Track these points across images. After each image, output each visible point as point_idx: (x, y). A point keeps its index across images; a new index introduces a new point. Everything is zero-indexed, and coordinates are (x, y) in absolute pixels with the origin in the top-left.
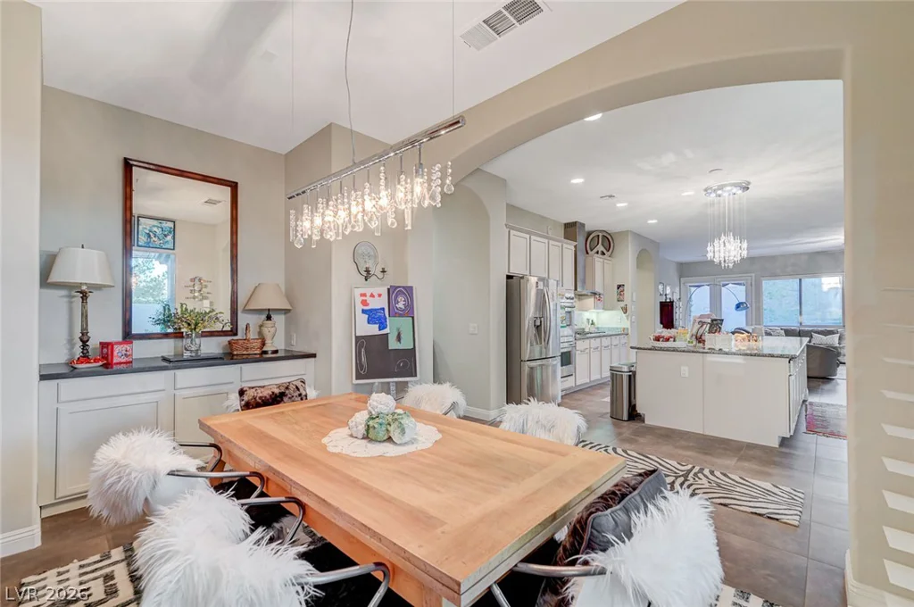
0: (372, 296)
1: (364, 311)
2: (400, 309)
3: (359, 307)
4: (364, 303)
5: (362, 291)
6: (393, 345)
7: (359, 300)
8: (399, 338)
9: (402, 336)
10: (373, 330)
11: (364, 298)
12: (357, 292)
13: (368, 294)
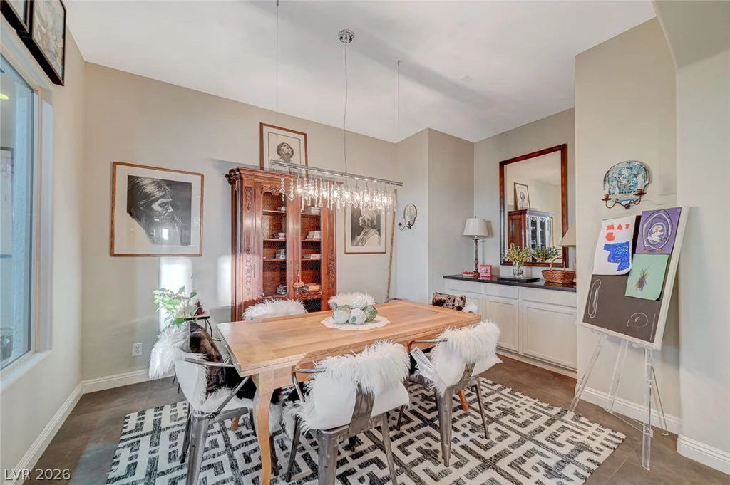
0: (620, 227)
1: (606, 247)
2: (654, 244)
3: (603, 241)
4: (610, 237)
5: (610, 223)
6: (632, 290)
7: (604, 232)
8: (641, 283)
9: (647, 280)
10: (613, 269)
11: (610, 231)
12: (605, 224)
13: (616, 227)
